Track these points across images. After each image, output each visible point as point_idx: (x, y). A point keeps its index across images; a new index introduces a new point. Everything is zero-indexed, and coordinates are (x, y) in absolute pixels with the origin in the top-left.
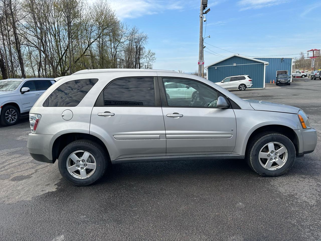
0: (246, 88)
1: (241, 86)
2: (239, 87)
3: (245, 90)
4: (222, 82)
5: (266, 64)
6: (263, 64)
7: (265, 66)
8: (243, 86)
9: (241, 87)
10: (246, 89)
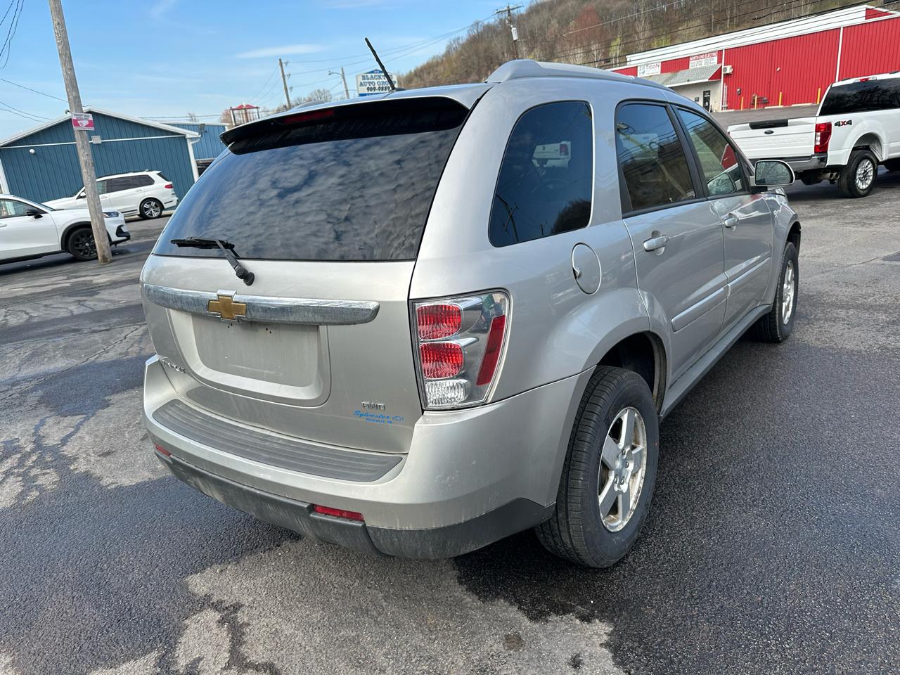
0: (162, 208)
1: (146, 206)
2: (142, 209)
3: (160, 216)
4: (80, 197)
5: (191, 139)
6: (183, 138)
7: (190, 144)
8: (153, 204)
9: (146, 209)
10: (164, 213)
